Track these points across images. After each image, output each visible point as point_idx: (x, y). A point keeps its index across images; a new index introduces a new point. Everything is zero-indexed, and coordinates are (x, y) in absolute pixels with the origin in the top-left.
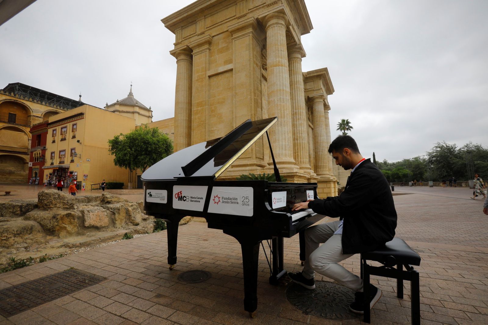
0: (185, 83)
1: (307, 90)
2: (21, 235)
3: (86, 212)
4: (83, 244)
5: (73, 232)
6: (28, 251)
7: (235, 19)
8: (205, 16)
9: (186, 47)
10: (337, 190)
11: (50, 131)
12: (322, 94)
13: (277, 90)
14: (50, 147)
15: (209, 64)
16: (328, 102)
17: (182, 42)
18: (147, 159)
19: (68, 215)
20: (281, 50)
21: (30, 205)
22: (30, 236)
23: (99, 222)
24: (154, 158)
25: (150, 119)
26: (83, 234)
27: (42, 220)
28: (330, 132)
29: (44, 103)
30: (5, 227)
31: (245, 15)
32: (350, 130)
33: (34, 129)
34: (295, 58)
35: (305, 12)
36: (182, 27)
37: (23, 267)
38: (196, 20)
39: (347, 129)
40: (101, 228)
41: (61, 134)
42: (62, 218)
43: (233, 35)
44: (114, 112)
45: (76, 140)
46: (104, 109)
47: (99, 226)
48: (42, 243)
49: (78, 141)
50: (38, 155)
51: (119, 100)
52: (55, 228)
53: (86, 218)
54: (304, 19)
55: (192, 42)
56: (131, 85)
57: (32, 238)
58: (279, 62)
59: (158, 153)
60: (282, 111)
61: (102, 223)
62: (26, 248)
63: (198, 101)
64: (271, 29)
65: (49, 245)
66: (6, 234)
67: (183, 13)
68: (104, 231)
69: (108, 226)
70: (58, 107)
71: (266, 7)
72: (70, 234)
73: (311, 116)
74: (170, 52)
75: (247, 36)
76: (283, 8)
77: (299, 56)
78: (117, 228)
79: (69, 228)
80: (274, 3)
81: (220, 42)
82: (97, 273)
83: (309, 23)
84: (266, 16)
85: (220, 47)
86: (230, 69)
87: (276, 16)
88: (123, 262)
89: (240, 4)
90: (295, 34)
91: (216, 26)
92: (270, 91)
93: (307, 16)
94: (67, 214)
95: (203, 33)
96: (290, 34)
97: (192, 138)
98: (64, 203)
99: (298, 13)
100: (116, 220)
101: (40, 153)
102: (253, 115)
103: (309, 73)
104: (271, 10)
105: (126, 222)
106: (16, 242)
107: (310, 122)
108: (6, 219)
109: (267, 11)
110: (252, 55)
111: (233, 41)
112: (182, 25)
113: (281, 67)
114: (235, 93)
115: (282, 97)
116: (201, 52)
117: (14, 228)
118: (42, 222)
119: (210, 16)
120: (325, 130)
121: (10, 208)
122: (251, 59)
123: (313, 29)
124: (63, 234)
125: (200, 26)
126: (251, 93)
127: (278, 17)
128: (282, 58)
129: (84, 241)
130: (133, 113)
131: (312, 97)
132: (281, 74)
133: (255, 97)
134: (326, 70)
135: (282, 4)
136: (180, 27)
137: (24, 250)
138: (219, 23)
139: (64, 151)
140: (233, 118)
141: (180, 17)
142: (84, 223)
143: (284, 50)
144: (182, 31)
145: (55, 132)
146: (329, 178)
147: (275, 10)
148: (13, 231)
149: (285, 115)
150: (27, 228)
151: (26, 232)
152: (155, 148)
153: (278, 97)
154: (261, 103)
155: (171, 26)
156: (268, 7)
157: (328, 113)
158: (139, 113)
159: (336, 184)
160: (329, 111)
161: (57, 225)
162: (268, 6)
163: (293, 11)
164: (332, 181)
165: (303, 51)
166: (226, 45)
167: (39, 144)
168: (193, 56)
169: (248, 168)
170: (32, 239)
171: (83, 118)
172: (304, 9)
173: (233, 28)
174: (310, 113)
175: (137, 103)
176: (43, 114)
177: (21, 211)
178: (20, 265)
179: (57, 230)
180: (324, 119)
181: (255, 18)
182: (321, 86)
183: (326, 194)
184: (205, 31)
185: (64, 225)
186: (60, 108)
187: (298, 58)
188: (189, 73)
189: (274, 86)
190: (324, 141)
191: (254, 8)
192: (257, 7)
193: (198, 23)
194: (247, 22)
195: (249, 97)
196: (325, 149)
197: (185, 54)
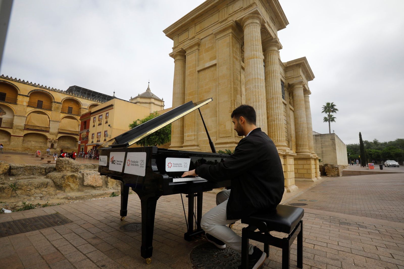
0: (180, 78)
1: (288, 78)
2: (39, 188)
3: (85, 175)
4: (78, 198)
5: (74, 189)
6: (42, 200)
7: (218, 23)
8: (195, 24)
9: (181, 49)
10: (318, 167)
11: (92, 118)
12: (301, 81)
13: (252, 79)
14: (92, 130)
15: (198, 61)
16: (308, 87)
17: (178, 46)
18: (157, 139)
19: (73, 176)
20: (256, 45)
21: (51, 168)
22: (46, 190)
23: (95, 183)
24: (162, 138)
25: (162, 107)
26: (82, 191)
27: (55, 179)
28: (310, 114)
29: (89, 99)
30: (30, 182)
31: (226, 19)
32: (335, 112)
33: (83, 117)
34: (272, 50)
35: (280, 10)
36: (178, 34)
37: (29, 209)
38: (188, 28)
39: (333, 111)
40: (96, 187)
41: (99, 121)
42: (68, 178)
43: (217, 37)
44: (136, 103)
45: (108, 124)
46: (130, 101)
47: (94, 186)
48: (52, 195)
49: (109, 125)
50: (84, 136)
51: (140, 94)
52: (62, 185)
53: (85, 179)
54: (279, 16)
55: (186, 45)
56: (149, 83)
57: (47, 190)
58: (254, 55)
59: (165, 134)
60: (257, 96)
61: (97, 184)
62: (41, 197)
63: (189, 91)
64: (247, 28)
65: (56, 197)
66: (30, 187)
67: (178, 24)
68: (98, 190)
69: (102, 186)
70: (99, 101)
71: (243, 10)
72: (72, 189)
73: (292, 100)
74: (169, 54)
75: (228, 35)
76: (257, 10)
77: (276, 49)
78: (108, 188)
79: (72, 185)
80: (250, 6)
81: (207, 43)
82: (70, 218)
83: (285, 20)
84: (243, 18)
85: (207, 47)
86: (214, 64)
87: (251, 17)
88: (94, 212)
89: (222, 11)
90: (271, 30)
91: (203, 31)
92: (247, 80)
93: (282, 13)
94: (71, 175)
95: (194, 37)
96: (266, 31)
97: (185, 121)
98: (72, 167)
99: (274, 12)
100: (108, 182)
101: (85, 134)
102: (233, 101)
103: (289, 63)
104: (247, 12)
105: (116, 184)
106: (36, 192)
107: (291, 105)
108: (34, 177)
109: (243, 14)
110: (231, 51)
111: (217, 41)
112: (178, 33)
113: (255, 59)
114: (218, 83)
115: (256, 84)
116: (192, 53)
117: (36, 183)
118: (54, 180)
119: (199, 23)
120: (305, 112)
121: (38, 170)
122: (231, 55)
123: (289, 24)
124: (68, 189)
125: (192, 32)
126: (231, 82)
127: (253, 17)
128: (256, 51)
129: (79, 196)
130: (150, 103)
131: (292, 84)
132: (256, 65)
133: (234, 86)
134: (304, 59)
135: (256, 6)
137: (40, 198)
138: (206, 28)
139: (100, 133)
140: (216, 104)
141: (177, 27)
142: (83, 183)
143: (259, 45)
144: (178, 37)
145: (95, 119)
146: (309, 155)
147: (250, 12)
148: (35, 185)
150: (44, 184)
151: (43, 186)
152: (163, 130)
153: (254, 85)
154: (241, 90)
155: (170, 35)
156: (244, 10)
157: (309, 97)
158: (154, 103)
159: (318, 162)
160: (310, 95)
161: (64, 183)
162: (245, 9)
163: (268, 11)
164: (313, 159)
165: (279, 44)
166: (211, 45)
167: (85, 128)
168: (186, 56)
169: (227, 145)
170: (46, 192)
171: (113, 108)
172: (279, 8)
173: (216, 31)
174: (291, 98)
175: (152, 96)
176: (89, 107)
177: (45, 172)
178: (28, 208)
179: (63, 186)
180: (303, 102)
181: (234, 20)
182: (300, 74)
183: (306, 170)
184: (196, 36)
185: (68, 183)
186: (100, 101)
187: (274, 50)
188: (183, 70)
189: (250, 76)
190: (303, 122)
191: (233, 13)
192: (235, 11)
193: (190, 30)
194: (228, 25)
195: (229, 86)
196: (305, 129)
197: (180, 55)
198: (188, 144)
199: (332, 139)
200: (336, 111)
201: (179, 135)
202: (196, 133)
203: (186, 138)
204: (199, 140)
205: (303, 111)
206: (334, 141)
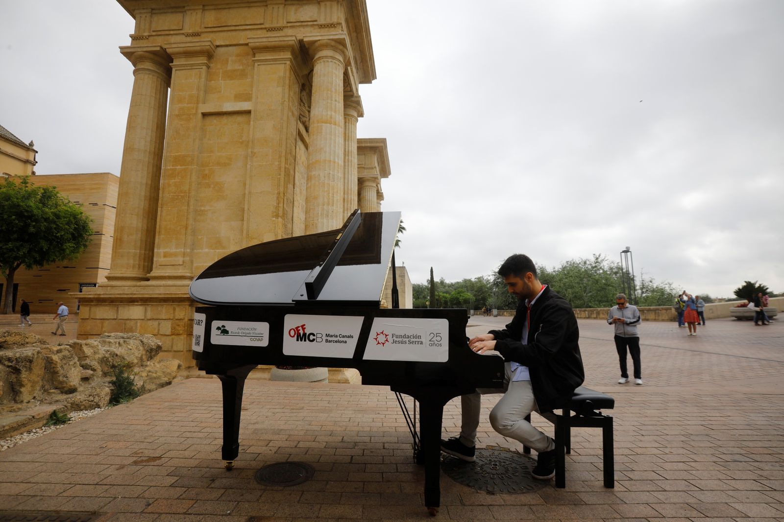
0: (148, 116)
7: (261, 29)
8: (204, 6)
9: (158, 49)
12: (376, 176)
13: (325, 160)
15: (206, 92)
17: (151, 38)
20: (336, 100)
36: (153, 9)
38: (184, 7)
43: (256, 55)
54: (367, 62)
55: (174, 43)
58: (331, 117)
60: (330, 195)
63: (176, 154)
64: (322, 63)
71: (317, 27)
74: (121, 48)
75: (281, 62)
76: (344, 39)
80: (331, 25)
81: (230, 59)
84: (316, 41)
85: (230, 67)
86: (245, 111)
87: (332, 46)
89: (273, 8)
90: (353, 80)
91: (224, 31)
92: (312, 161)
93: (371, 58)
95: (197, 34)
97: (158, 220)
99: (360, 51)
102: (282, 195)
104: (325, 34)
109: (317, 34)
110: (287, 96)
111: (256, 64)
112: (154, 6)
113: (333, 126)
114: (252, 152)
115: (331, 172)
116: (190, 68)
119: (215, 9)
122: (285, 103)
125: (192, 21)
126: (280, 157)
127: (335, 49)
128: (335, 112)
132: (333, 137)
133: (286, 166)
135: (343, 30)
136: (147, 9)
138: (230, 26)
140: (245, 194)
143: (340, 101)
144: (151, 16)
147: (331, 37)
149: (334, 201)
153: (326, 172)
156: (320, 28)
162: (321, 26)
166: (241, 67)
168: (174, 70)
173: (258, 44)
181: (298, 38)
182: (374, 164)
184: (203, 32)
188: (159, 99)
189: (321, 154)
191: (295, 22)
192: (302, 22)
193: (189, 13)
194: (284, 41)
195: (277, 163)
197: (155, 62)
198: (166, 273)
201: (139, 251)
202: (188, 250)
203: (158, 259)
204: (195, 265)
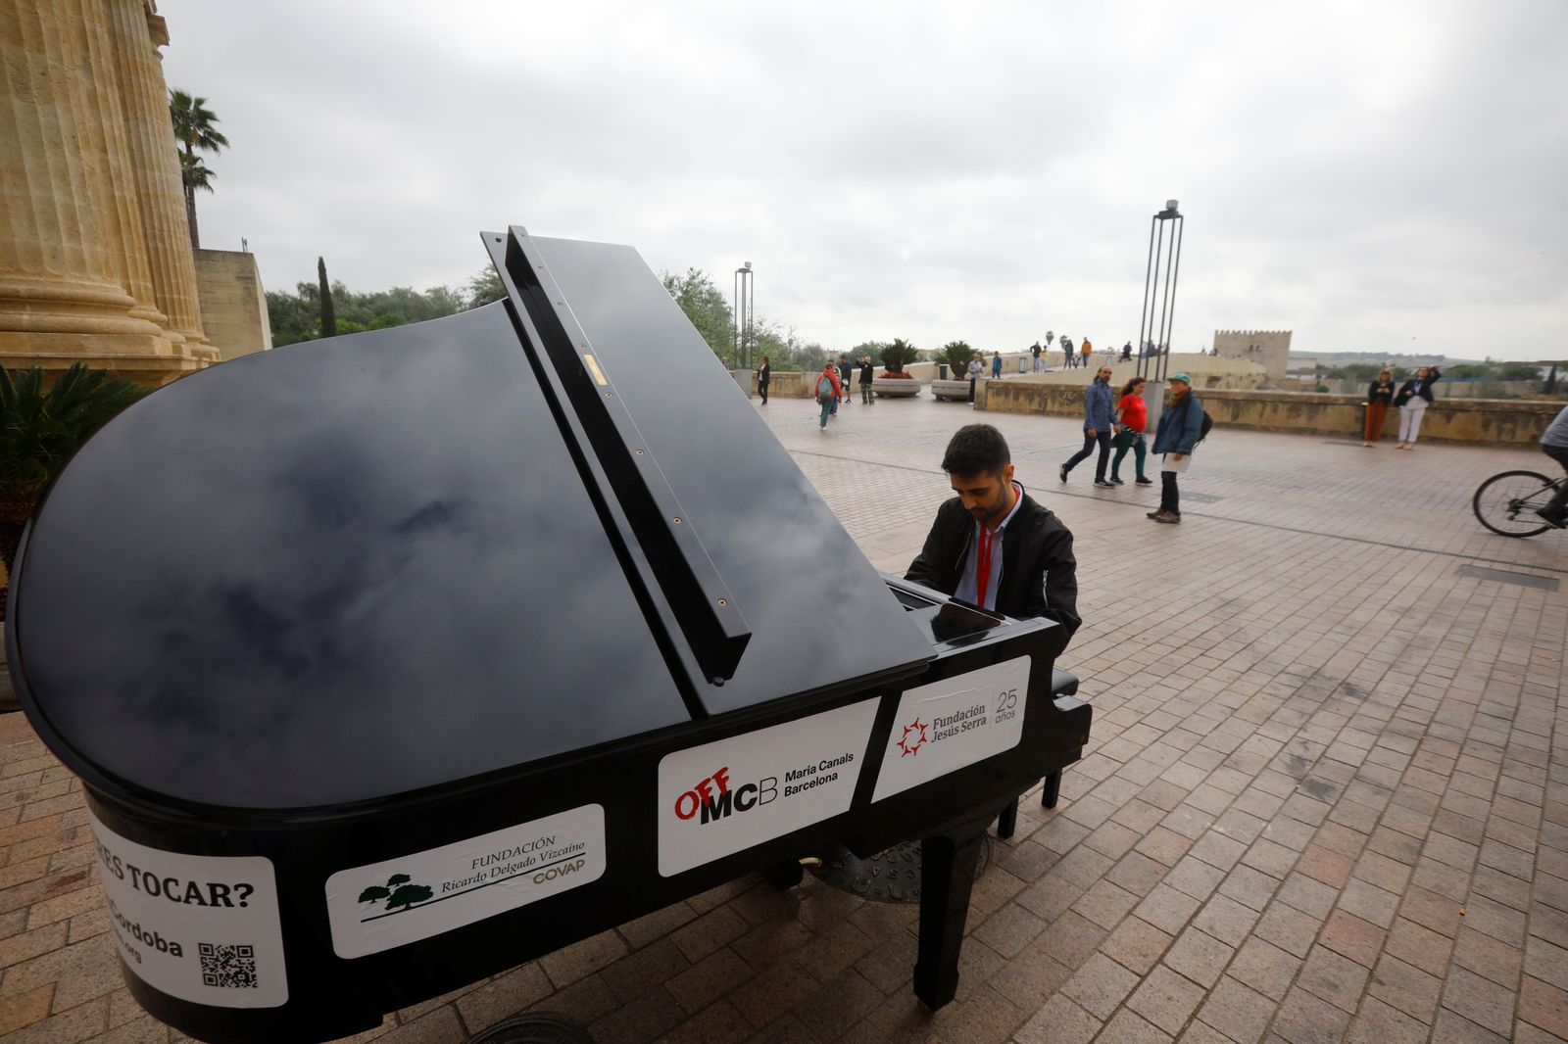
32: (215, 148)
190: (163, 190)
196: (172, 229)
199: (243, 278)
200: (220, 145)
205: (153, 129)
206: (250, 286)
